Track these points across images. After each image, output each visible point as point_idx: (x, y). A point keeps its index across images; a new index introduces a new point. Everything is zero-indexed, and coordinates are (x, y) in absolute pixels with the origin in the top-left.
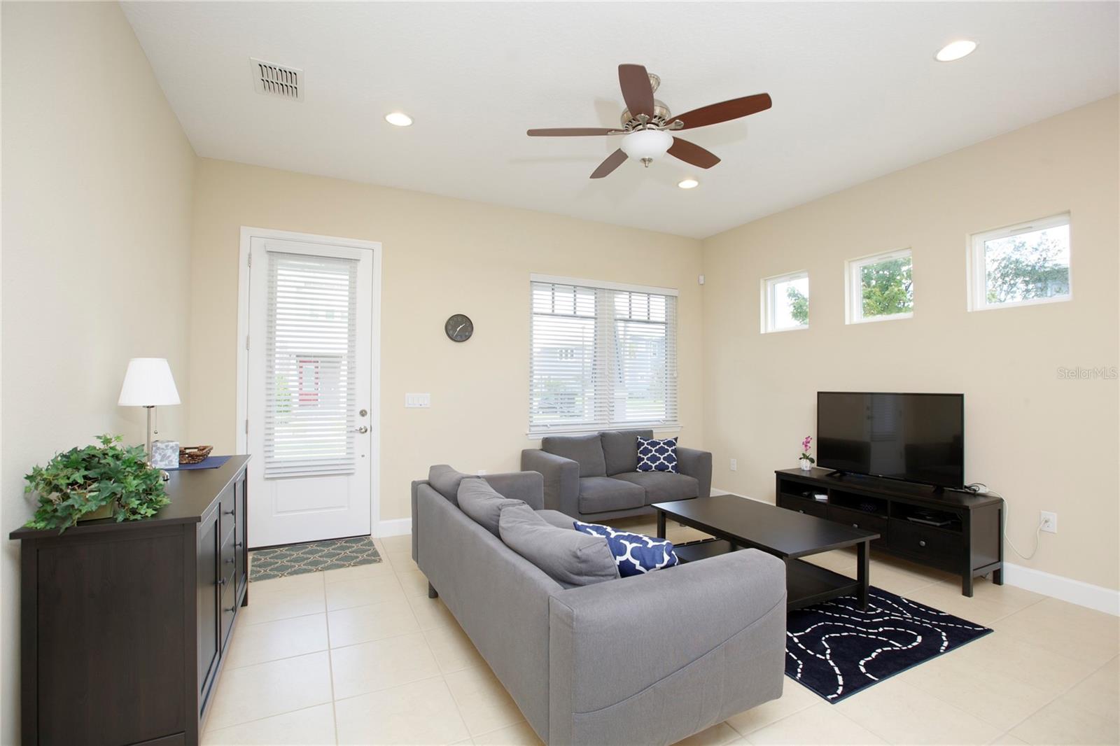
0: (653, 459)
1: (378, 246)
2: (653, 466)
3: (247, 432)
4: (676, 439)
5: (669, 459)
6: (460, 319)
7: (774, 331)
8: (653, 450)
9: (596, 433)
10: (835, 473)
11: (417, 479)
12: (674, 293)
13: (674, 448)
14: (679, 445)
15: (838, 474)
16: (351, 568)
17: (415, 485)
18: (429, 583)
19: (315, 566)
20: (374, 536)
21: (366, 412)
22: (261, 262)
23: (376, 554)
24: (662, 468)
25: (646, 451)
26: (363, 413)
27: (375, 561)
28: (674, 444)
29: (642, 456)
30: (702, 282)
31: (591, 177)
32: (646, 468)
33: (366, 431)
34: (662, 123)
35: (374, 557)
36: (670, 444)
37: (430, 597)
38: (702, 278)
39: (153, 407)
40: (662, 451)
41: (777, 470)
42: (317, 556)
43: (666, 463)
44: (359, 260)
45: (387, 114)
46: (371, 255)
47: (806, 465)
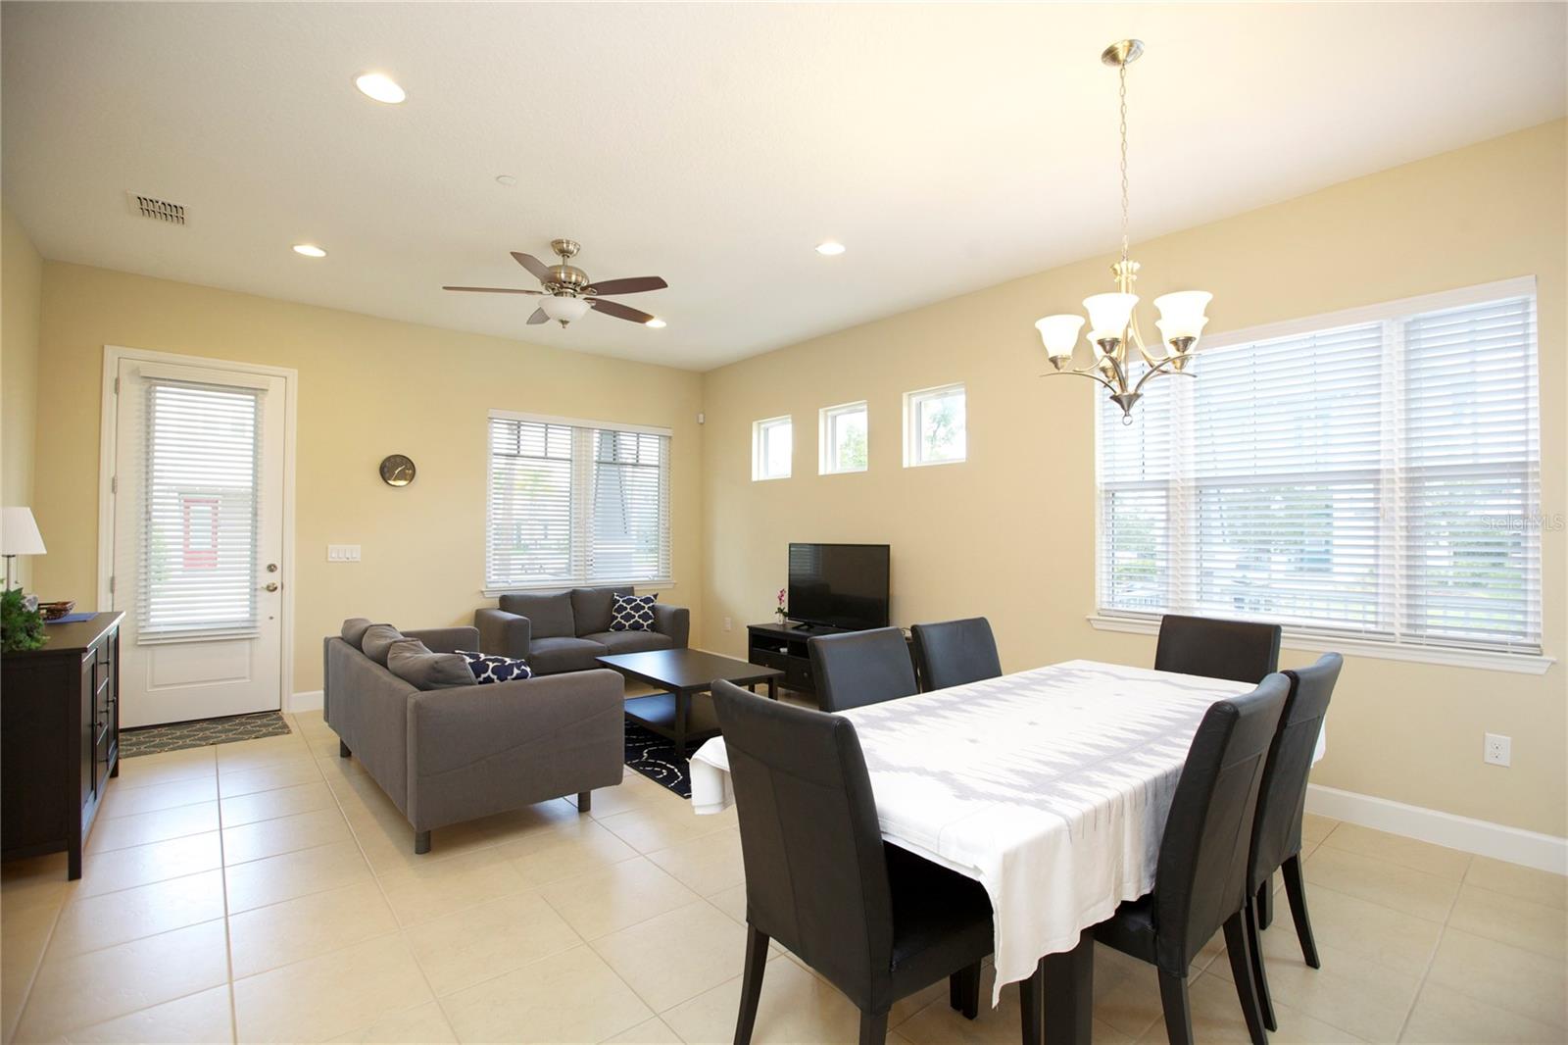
0: (628, 617)
1: (293, 374)
2: (627, 624)
3: (112, 591)
4: (655, 596)
5: (645, 617)
6: (398, 460)
7: (767, 478)
8: (629, 607)
9: (565, 591)
10: (802, 625)
11: (329, 636)
12: (669, 432)
13: (651, 604)
14: (657, 603)
15: (806, 627)
16: (251, 741)
17: (327, 641)
18: (342, 743)
19: (207, 741)
20: (285, 710)
21: (275, 566)
22: (132, 390)
23: (285, 726)
24: (636, 627)
25: (621, 609)
26: (272, 568)
27: (284, 733)
28: (653, 601)
29: (616, 614)
30: (702, 421)
31: (528, 323)
32: (620, 628)
33: (276, 588)
34: (578, 289)
35: (284, 729)
36: (647, 600)
37: (342, 756)
38: (701, 416)
39: (14, 556)
40: (638, 608)
41: (750, 624)
42: (207, 732)
43: (641, 621)
44: (267, 390)
45: (294, 245)
46: (283, 384)
47: (779, 619)
